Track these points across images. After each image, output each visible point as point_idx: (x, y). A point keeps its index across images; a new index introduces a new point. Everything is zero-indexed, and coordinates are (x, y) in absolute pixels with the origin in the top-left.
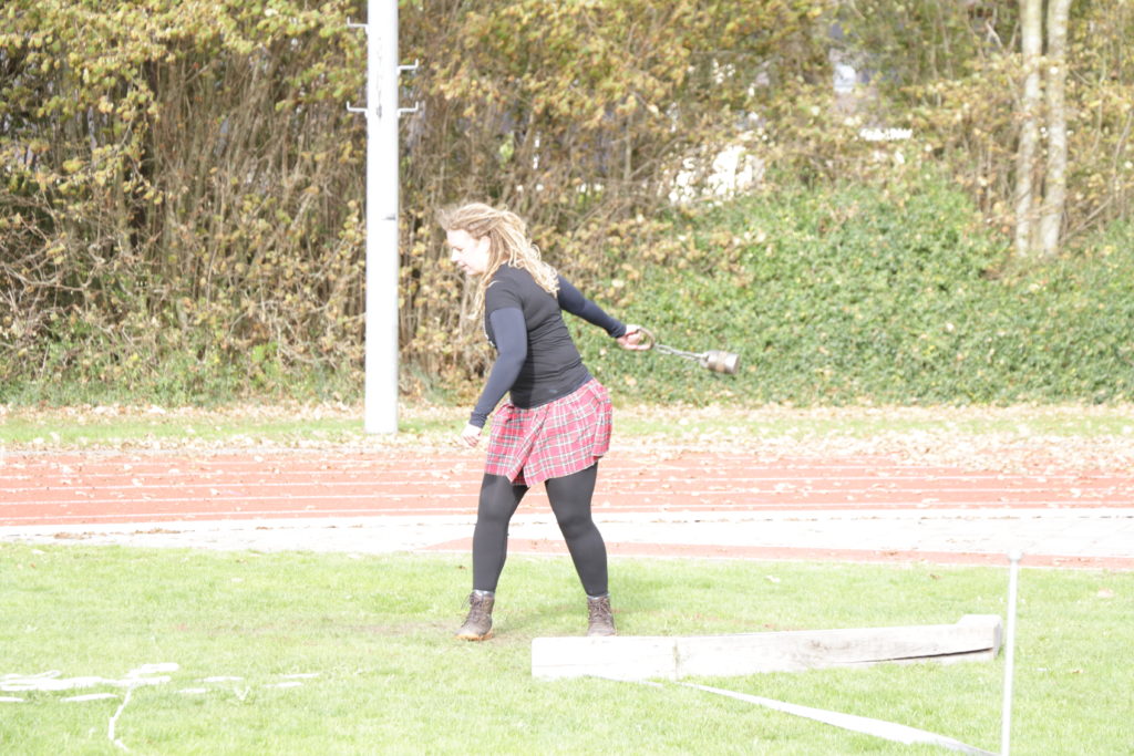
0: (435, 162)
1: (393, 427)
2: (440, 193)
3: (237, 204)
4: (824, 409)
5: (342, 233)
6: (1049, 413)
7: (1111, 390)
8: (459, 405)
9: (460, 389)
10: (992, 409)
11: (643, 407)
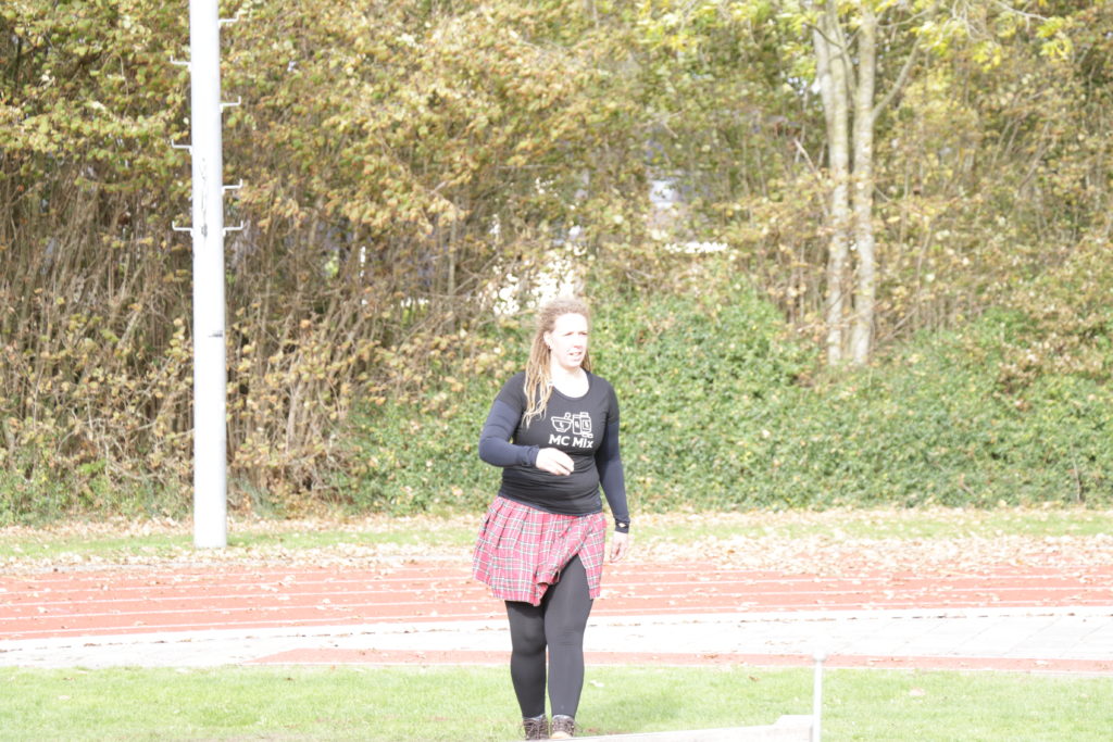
0: (261, 280)
1: (221, 541)
2: (266, 310)
3: (64, 323)
4: (647, 516)
5: (169, 350)
6: (863, 517)
7: (922, 494)
8: (288, 518)
9: (288, 501)
10: (809, 514)
11: (470, 517)
